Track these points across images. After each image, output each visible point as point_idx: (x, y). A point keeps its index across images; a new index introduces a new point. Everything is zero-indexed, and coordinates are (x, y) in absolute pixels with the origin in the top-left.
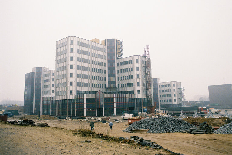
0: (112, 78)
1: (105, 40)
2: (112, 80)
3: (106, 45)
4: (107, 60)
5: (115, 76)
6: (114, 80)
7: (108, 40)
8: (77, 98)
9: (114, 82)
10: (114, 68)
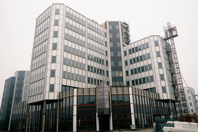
0: (117, 72)
1: (106, 23)
2: (117, 75)
3: (108, 28)
4: (109, 48)
5: (122, 70)
6: (121, 75)
7: (109, 22)
8: (61, 97)
9: (121, 79)
10: (120, 58)
